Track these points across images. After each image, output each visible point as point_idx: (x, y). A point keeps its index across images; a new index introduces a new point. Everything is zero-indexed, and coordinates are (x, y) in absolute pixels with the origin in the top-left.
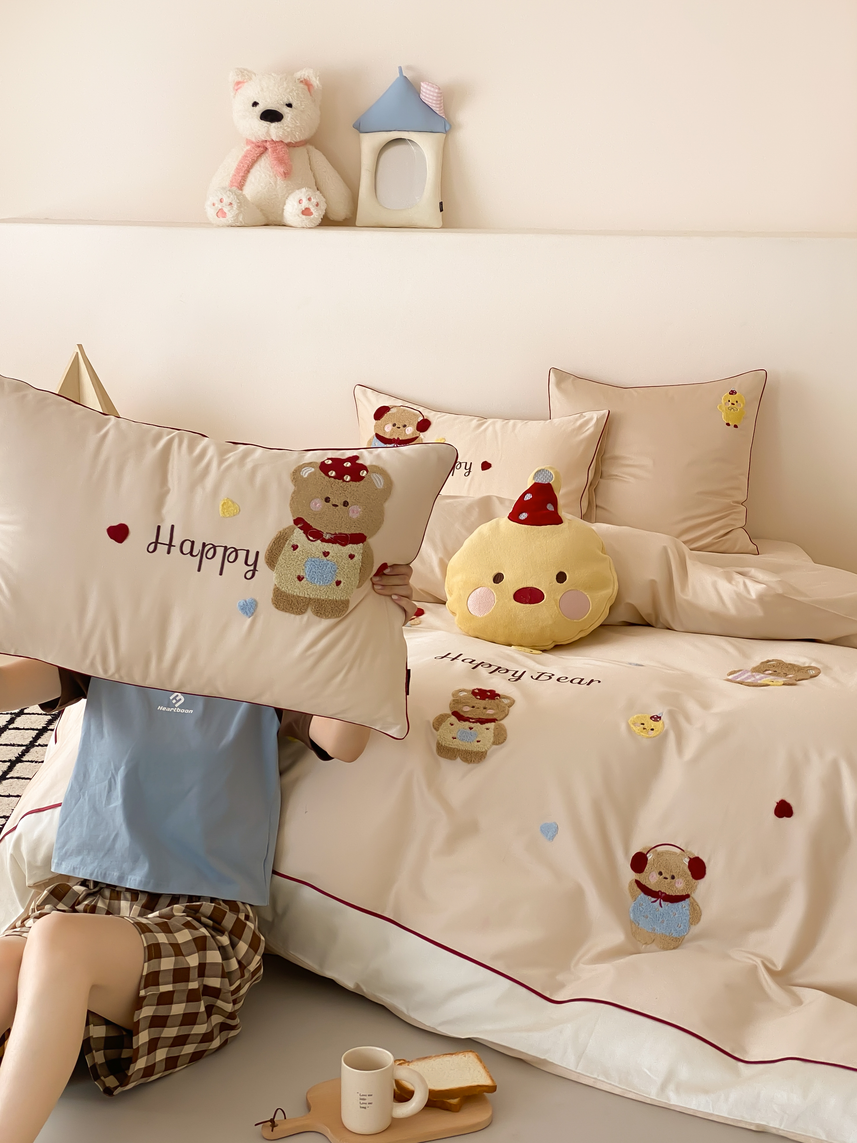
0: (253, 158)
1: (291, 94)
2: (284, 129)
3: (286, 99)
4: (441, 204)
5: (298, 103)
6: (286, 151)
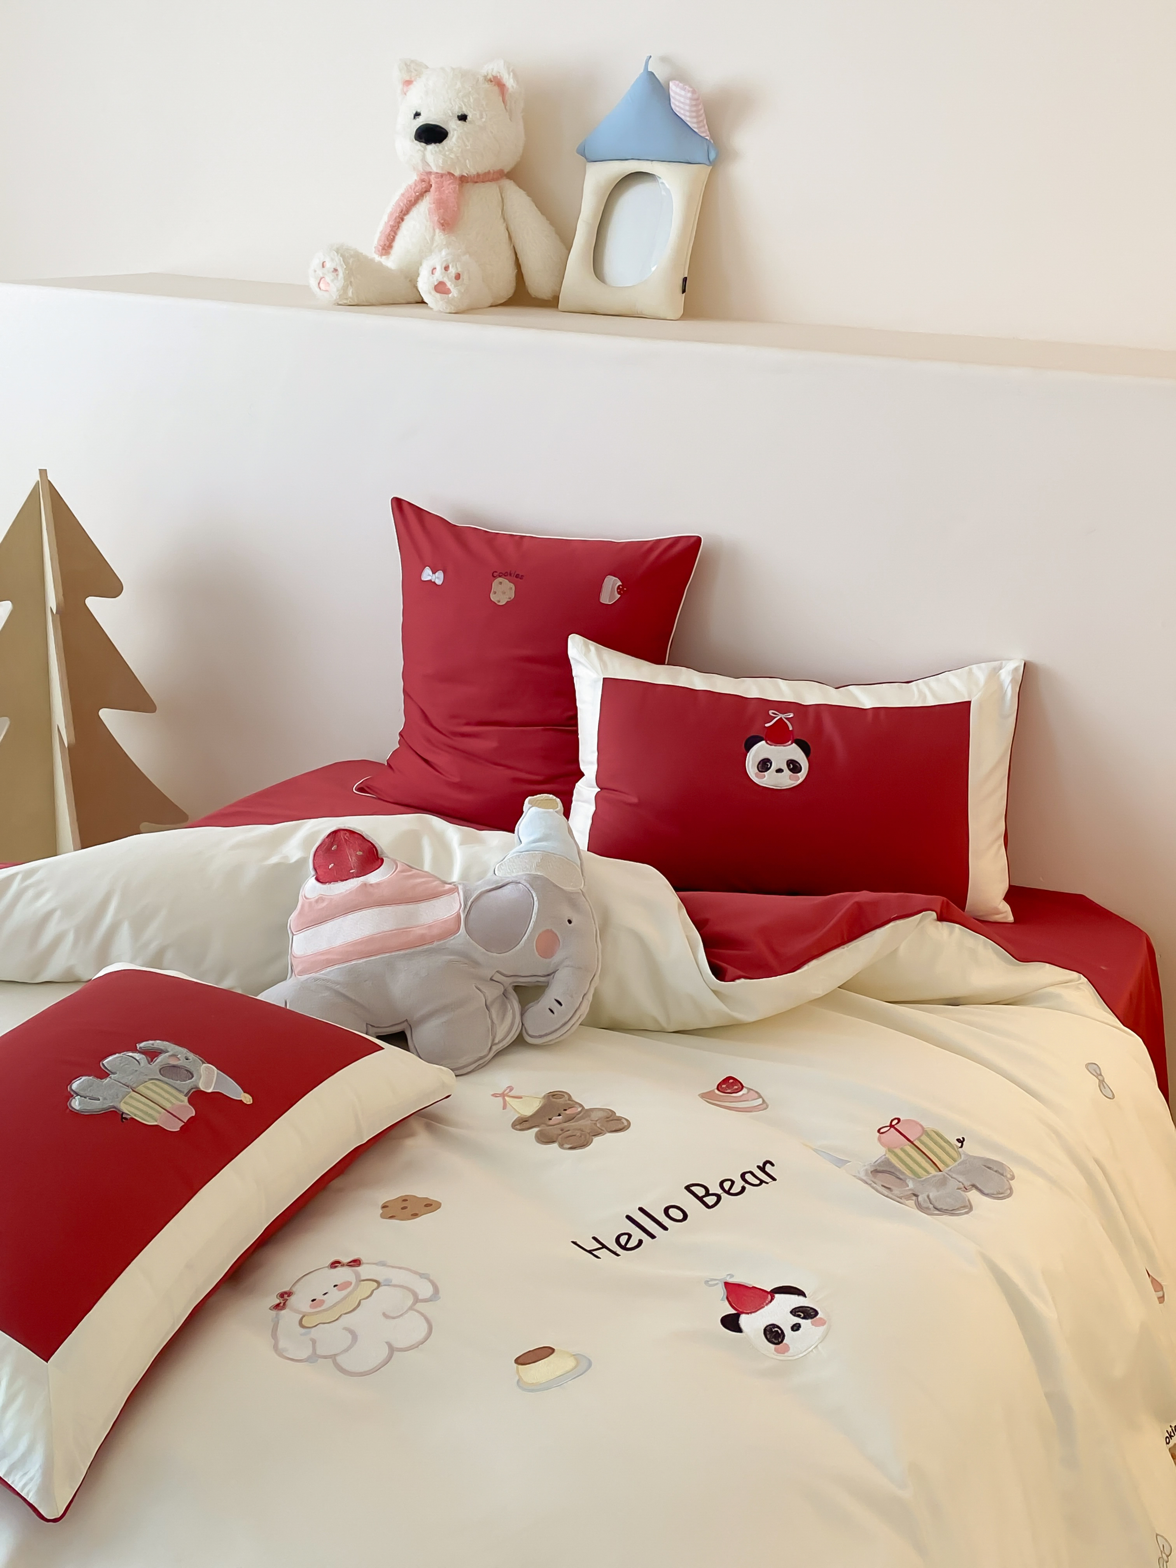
0: (408, 199)
1: (466, 100)
2: (445, 155)
3: (457, 107)
4: (685, 280)
5: (476, 114)
6: (455, 188)
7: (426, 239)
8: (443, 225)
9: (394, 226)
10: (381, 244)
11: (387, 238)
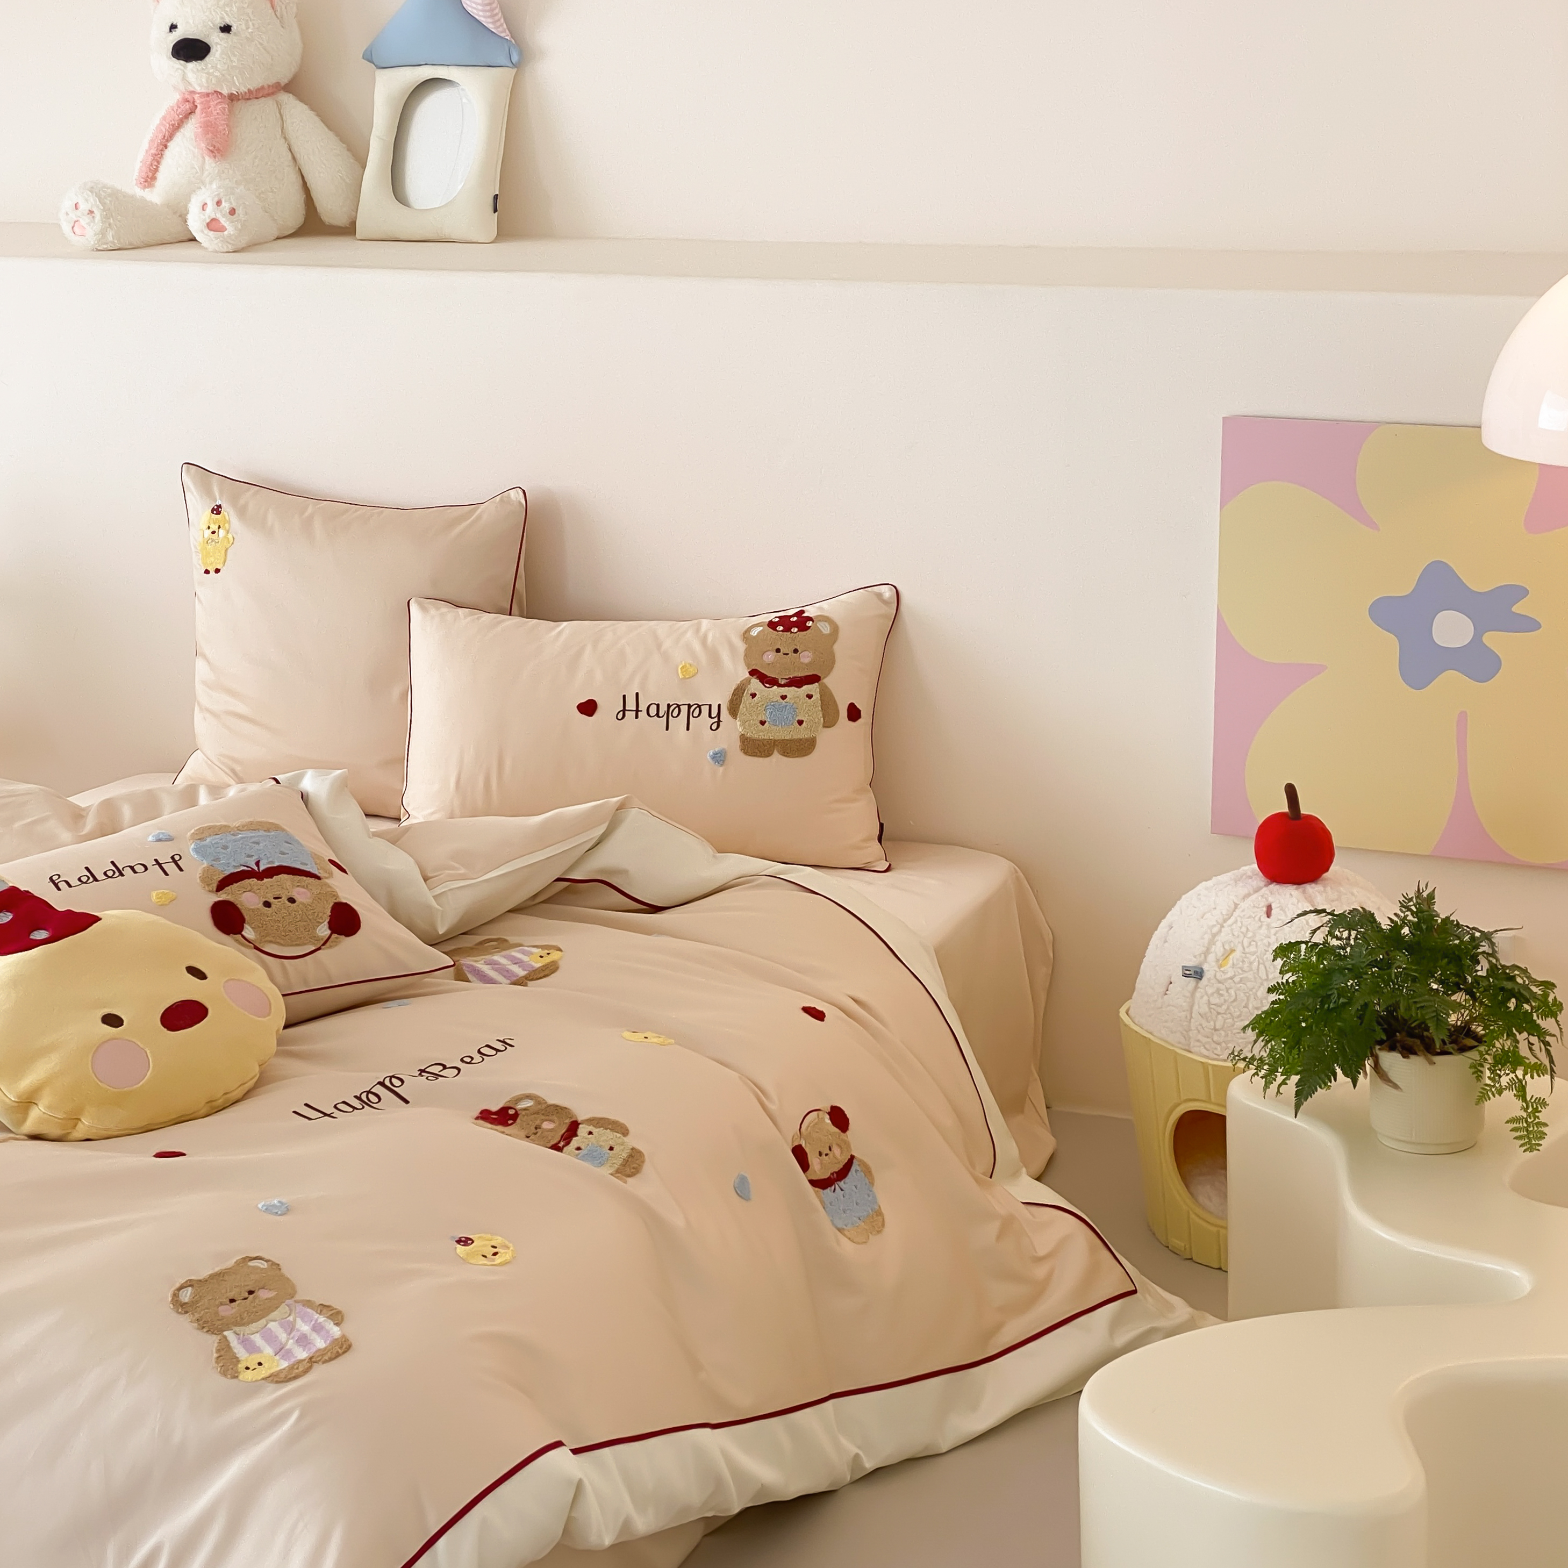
0: (170, 123)
3: (218, 18)
5: (241, 25)
6: (224, 108)
7: (195, 168)
8: (212, 152)
9: (156, 155)
10: (143, 176)
11: (150, 169)
